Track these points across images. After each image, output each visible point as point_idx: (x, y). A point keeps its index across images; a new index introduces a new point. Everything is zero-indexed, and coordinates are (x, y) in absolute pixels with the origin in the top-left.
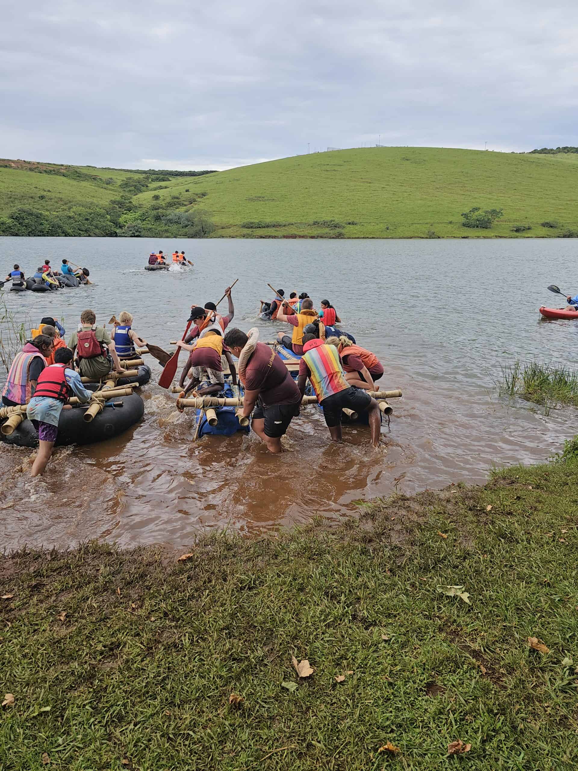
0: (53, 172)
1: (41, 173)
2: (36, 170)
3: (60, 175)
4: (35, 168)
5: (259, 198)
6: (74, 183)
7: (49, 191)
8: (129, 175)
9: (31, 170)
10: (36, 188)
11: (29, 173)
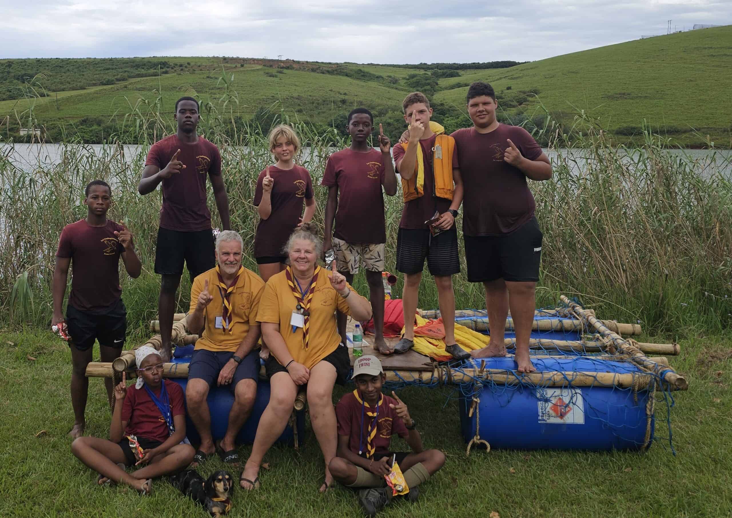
0: (335, 72)
1: (323, 73)
2: (318, 71)
3: (343, 75)
4: (317, 69)
5: (622, 96)
6: (362, 83)
7: (345, 94)
8: (413, 72)
9: (313, 70)
10: (331, 91)
11: (313, 74)
